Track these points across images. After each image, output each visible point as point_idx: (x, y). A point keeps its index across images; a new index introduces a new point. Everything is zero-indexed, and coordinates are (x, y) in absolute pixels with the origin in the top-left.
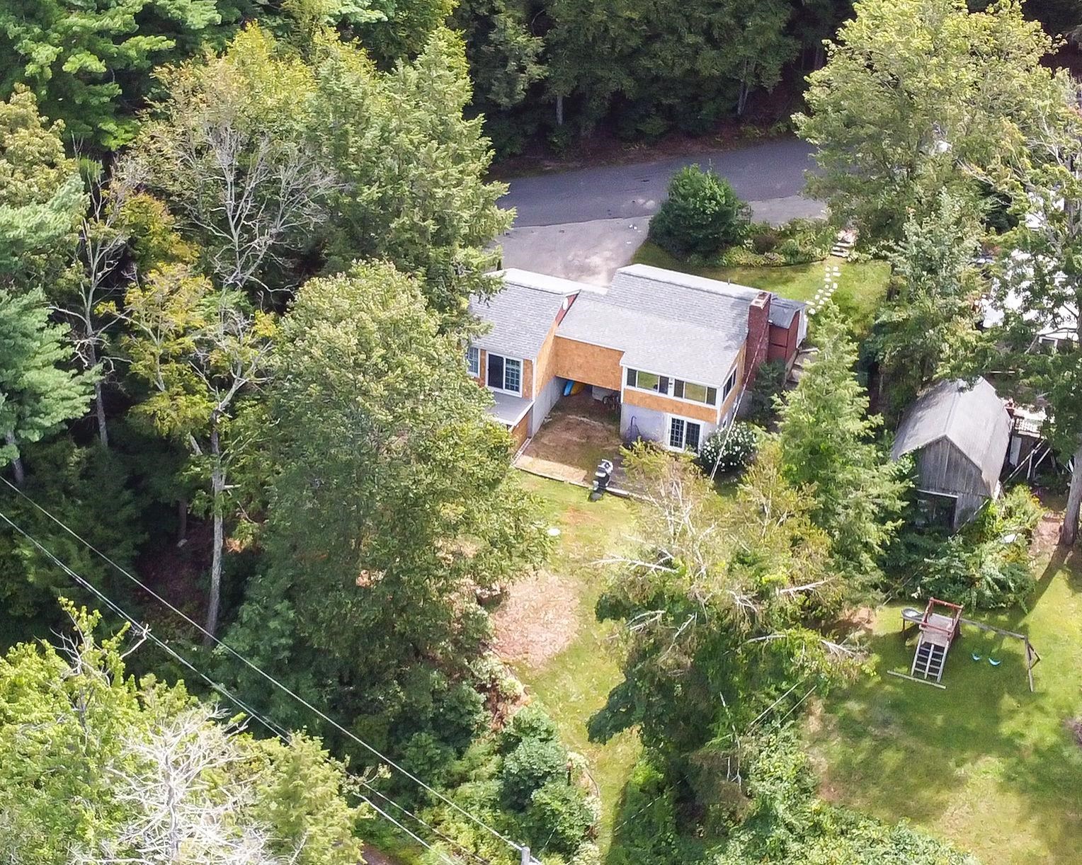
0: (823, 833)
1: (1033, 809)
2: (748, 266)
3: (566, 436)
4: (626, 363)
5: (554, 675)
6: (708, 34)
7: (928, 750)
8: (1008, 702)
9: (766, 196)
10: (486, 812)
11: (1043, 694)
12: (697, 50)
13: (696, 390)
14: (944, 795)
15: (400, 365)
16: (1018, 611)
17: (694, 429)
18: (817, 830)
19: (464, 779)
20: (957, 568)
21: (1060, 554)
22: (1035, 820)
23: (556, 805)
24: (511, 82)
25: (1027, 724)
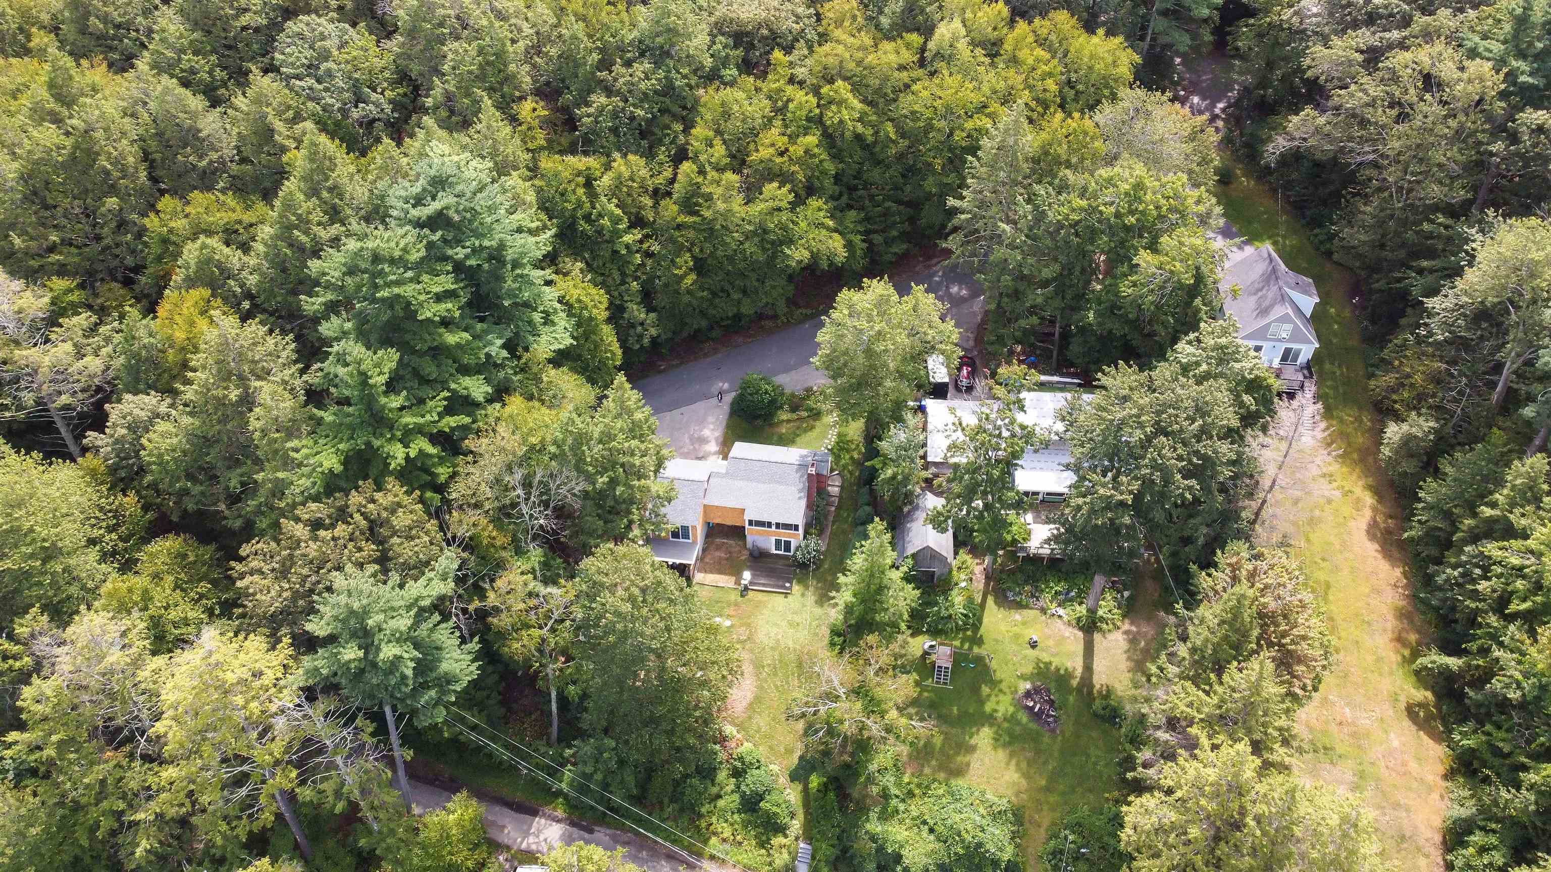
0: (914, 796)
1: (1012, 755)
2: (788, 421)
3: (718, 554)
4: (747, 518)
5: (750, 718)
6: (744, 292)
7: (954, 731)
8: (985, 690)
9: (787, 369)
10: (736, 816)
11: (1001, 681)
12: (739, 302)
13: (787, 526)
14: (967, 758)
15: (657, 611)
16: (976, 627)
17: (788, 544)
18: (911, 795)
19: (719, 796)
20: (944, 613)
21: (987, 584)
22: (1014, 762)
23: (774, 809)
24: (641, 337)
25: (998, 703)
